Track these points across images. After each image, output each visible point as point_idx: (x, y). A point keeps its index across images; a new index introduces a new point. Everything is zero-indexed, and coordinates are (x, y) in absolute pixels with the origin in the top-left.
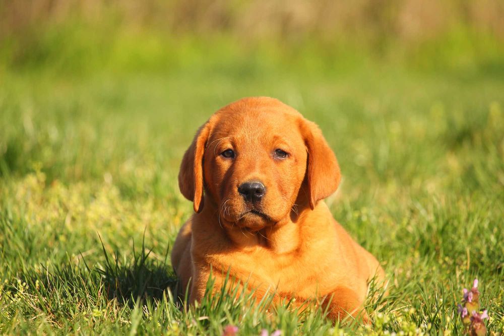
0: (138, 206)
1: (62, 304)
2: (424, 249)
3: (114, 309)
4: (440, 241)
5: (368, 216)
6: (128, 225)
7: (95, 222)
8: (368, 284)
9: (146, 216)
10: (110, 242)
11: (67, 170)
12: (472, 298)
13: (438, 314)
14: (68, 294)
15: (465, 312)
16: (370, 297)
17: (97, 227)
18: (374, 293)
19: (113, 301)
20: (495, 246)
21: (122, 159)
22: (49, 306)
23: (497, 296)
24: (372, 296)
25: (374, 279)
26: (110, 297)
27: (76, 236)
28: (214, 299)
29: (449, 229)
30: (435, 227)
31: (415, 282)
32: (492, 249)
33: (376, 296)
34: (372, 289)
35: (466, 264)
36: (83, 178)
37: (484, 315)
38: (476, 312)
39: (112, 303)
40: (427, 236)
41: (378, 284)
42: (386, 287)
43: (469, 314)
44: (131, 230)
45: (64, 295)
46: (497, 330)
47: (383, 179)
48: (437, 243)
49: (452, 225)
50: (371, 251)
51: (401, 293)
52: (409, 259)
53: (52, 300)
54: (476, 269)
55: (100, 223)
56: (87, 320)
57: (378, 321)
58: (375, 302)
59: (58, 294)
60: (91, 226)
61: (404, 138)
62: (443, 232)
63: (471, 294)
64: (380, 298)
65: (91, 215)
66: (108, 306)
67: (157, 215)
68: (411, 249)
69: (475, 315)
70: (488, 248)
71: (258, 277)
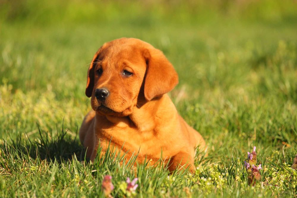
0: (64, 104)
1: (15, 163)
2: (231, 128)
3: (45, 165)
4: (241, 123)
5: (200, 109)
6: (58, 116)
7: (39, 114)
8: (195, 149)
9: (69, 110)
10: (47, 126)
11: (26, 83)
12: (252, 157)
13: (233, 167)
14: (18, 157)
15: (248, 165)
16: (196, 157)
17: (40, 117)
18: (198, 155)
19: (45, 161)
20: (272, 126)
21: (58, 76)
22: (6, 164)
23: (271, 155)
24: (198, 157)
25: (198, 146)
26: (42, 158)
27: (27, 122)
28: (101, 159)
29: (246, 116)
30: (237, 115)
31: (224, 148)
32: (270, 128)
33: (200, 157)
34: (197, 152)
35: (254, 138)
36: (35, 88)
37: (259, 167)
38: (255, 166)
39: (44, 162)
40: (232, 121)
41: (201, 149)
42: (206, 151)
43: (250, 166)
44: (60, 119)
45: (16, 158)
46: (268, 176)
47: (212, 87)
48: (239, 125)
49: (248, 113)
50: (198, 131)
51: (216, 155)
52: (221, 134)
53: (8, 161)
54: (260, 140)
55: (41, 115)
56: (27, 172)
57: (196, 172)
58: (200, 160)
59: (12, 157)
60: (36, 116)
61: (225, 62)
62: (242, 118)
63: (252, 155)
64: (203, 157)
65: (36, 109)
66: (41, 164)
67: (76, 109)
68: (223, 128)
69: (254, 167)
70: (268, 128)
71: (131, 146)
